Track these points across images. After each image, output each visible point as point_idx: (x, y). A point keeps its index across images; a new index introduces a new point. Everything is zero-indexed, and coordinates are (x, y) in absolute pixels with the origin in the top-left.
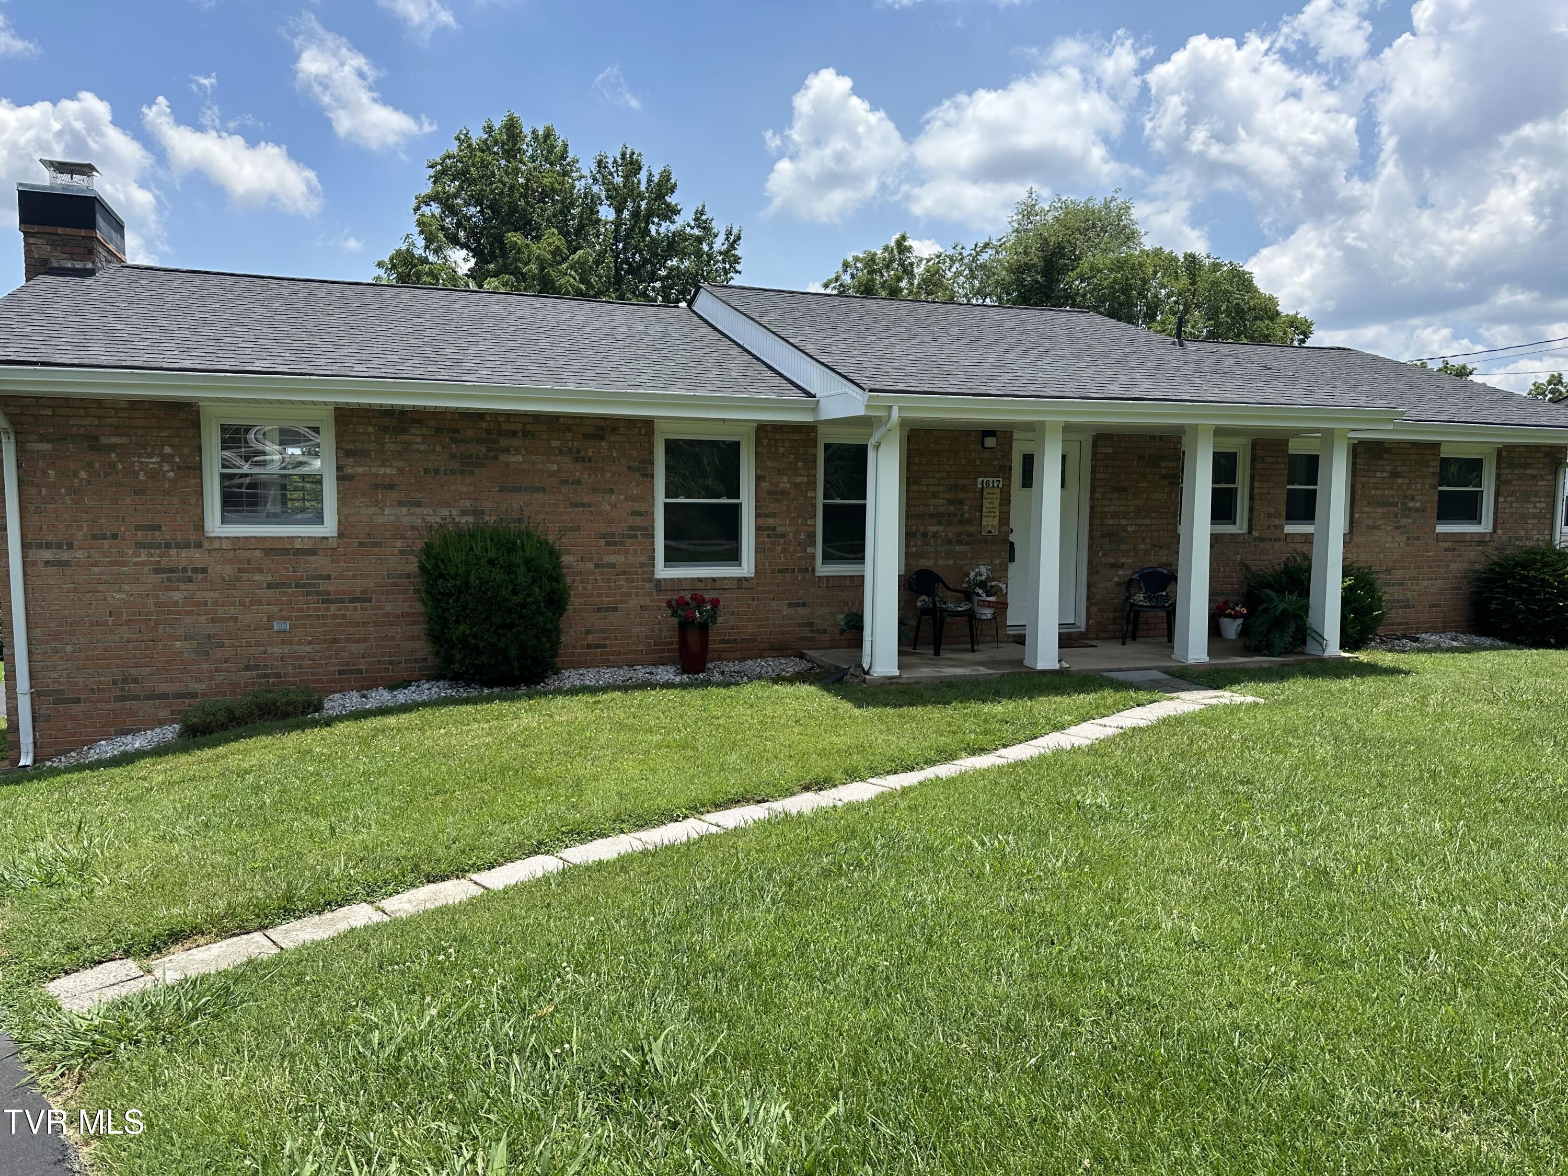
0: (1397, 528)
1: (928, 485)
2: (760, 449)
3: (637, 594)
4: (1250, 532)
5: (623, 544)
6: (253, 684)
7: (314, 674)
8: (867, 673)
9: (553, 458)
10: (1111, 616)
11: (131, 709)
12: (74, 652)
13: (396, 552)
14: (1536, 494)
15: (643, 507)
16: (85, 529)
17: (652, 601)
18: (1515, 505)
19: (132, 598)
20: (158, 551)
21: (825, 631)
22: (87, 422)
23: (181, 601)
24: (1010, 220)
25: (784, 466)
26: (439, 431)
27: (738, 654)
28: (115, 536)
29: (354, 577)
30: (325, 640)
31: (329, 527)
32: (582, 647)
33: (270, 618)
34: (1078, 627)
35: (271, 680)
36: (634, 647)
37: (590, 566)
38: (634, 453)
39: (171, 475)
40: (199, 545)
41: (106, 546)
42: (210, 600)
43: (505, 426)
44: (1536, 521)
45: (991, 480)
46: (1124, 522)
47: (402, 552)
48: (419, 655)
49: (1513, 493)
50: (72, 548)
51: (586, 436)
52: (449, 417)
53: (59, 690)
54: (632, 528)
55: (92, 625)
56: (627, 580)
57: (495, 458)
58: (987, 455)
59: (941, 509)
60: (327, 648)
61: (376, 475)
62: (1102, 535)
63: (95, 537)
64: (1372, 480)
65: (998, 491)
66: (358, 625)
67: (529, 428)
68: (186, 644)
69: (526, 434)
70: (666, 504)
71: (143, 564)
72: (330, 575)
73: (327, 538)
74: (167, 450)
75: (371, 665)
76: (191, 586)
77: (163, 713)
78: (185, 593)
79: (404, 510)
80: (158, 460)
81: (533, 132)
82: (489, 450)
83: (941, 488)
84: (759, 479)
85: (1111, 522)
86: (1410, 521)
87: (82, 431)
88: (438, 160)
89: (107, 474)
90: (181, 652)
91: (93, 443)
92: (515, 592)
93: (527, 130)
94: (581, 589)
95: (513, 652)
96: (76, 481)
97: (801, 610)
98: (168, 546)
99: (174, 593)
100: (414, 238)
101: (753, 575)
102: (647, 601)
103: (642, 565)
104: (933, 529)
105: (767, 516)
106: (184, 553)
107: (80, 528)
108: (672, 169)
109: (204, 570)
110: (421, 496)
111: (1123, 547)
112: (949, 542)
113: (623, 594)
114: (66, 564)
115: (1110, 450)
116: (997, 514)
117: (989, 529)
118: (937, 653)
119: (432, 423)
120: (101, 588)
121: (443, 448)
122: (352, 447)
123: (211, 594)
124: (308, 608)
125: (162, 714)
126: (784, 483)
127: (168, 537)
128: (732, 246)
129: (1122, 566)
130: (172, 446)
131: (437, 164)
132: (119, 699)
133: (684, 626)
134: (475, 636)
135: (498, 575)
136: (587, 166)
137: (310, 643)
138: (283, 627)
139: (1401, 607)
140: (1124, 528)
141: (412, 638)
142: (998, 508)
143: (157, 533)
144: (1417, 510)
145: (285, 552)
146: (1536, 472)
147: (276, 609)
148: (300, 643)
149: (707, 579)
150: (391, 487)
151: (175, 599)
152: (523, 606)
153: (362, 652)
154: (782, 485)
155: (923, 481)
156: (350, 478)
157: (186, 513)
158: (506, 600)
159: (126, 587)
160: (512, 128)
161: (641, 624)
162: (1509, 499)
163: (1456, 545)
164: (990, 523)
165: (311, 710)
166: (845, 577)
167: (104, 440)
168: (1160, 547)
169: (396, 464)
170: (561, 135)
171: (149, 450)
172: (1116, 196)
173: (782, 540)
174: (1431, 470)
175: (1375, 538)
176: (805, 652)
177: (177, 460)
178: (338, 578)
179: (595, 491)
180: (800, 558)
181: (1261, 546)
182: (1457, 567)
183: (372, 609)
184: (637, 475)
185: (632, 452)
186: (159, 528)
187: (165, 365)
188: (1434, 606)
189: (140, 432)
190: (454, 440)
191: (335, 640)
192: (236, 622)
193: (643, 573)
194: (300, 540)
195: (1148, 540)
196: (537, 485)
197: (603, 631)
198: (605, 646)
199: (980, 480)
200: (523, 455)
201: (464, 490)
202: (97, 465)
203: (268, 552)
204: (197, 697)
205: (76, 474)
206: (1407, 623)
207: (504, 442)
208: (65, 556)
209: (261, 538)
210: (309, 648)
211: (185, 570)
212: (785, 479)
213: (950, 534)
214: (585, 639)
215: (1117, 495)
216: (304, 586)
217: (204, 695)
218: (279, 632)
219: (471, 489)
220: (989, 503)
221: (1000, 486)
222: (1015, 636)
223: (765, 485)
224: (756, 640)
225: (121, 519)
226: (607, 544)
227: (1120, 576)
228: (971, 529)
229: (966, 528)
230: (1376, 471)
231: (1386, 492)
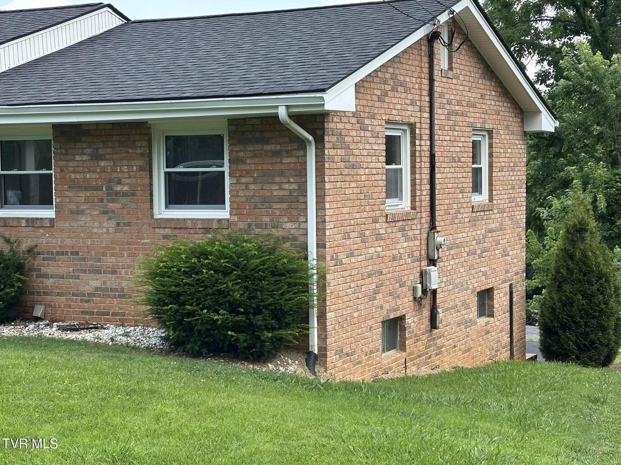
0: (105, 213)
14: (281, 173)
18: (252, 187)
44: (285, 206)
49: (248, 173)
64: (71, 164)
86: (118, 206)
139: (115, 297)
144: (125, 194)
146: (278, 147)
162: (244, 180)
163: (177, 232)
174: (139, 151)
206: (124, 315)
230: (74, 155)
231: (88, 176)
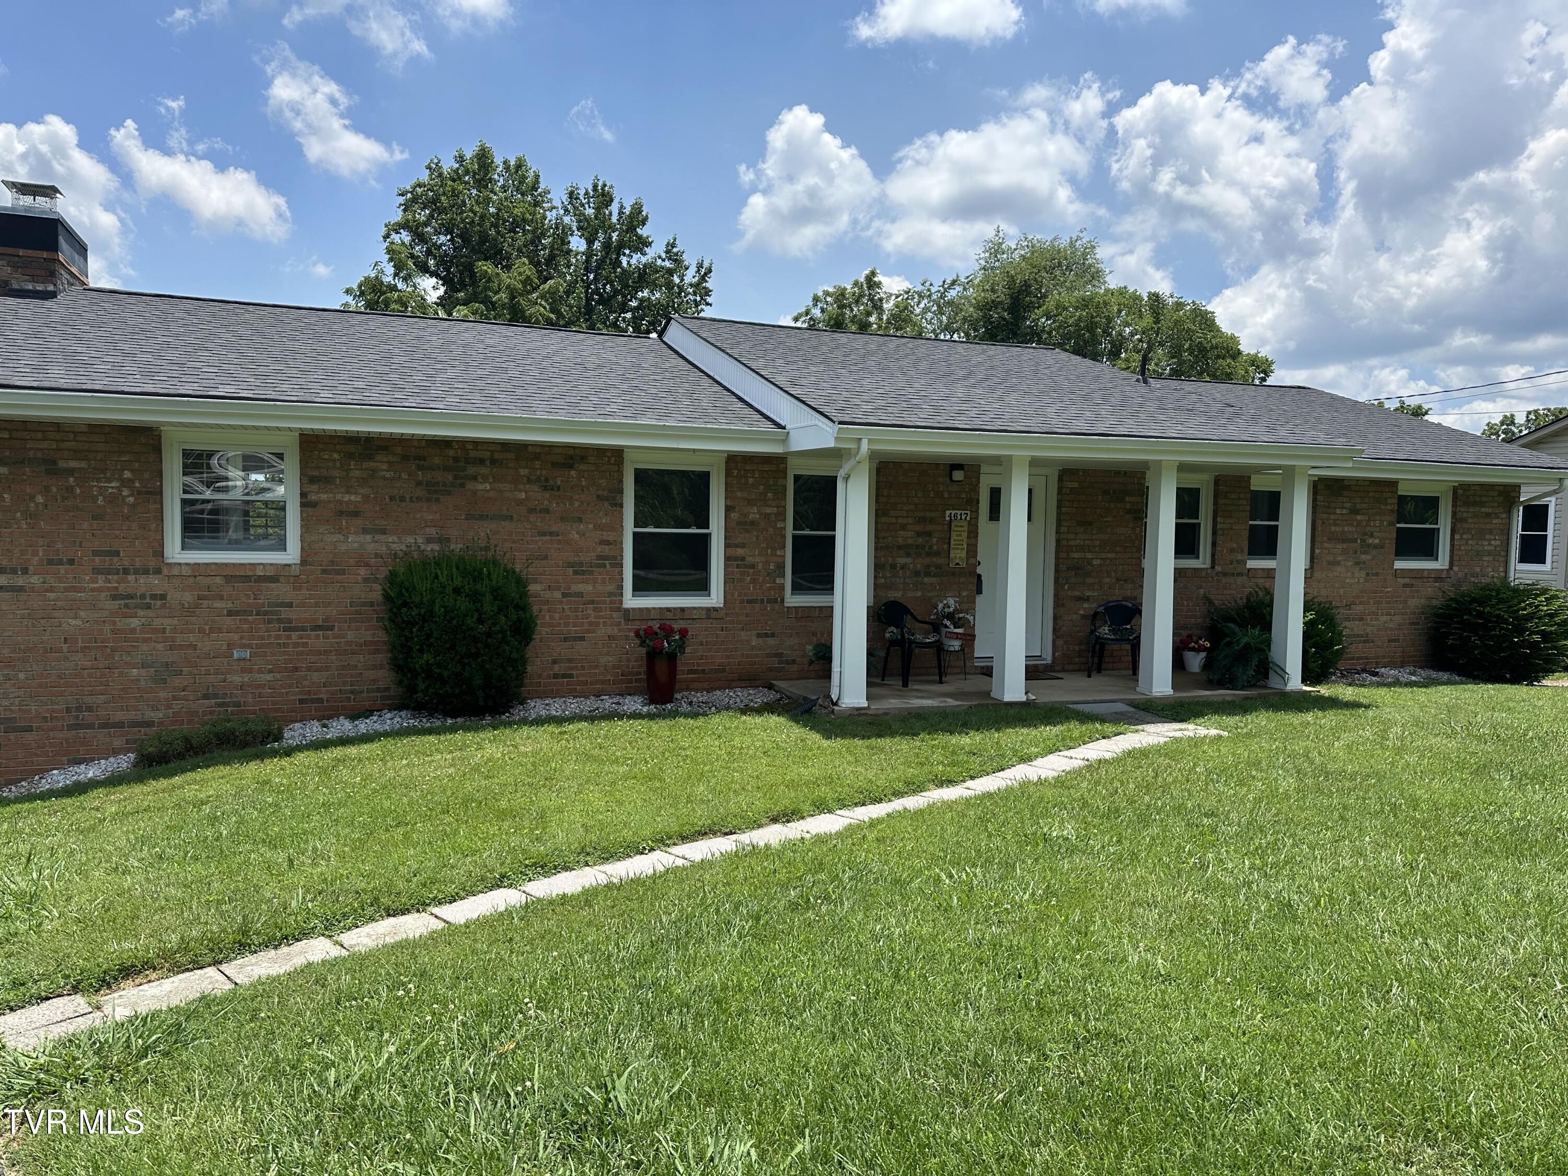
0: (1357, 564)
1: (897, 517)
2: (730, 479)
3: (605, 623)
4: (1213, 567)
5: (591, 573)
6: (211, 713)
7: (274, 703)
8: (836, 704)
9: (521, 486)
10: (1077, 648)
11: (84, 738)
12: (27, 679)
13: (359, 578)
14: (1491, 532)
15: (611, 536)
16: (41, 554)
17: (620, 630)
18: (1470, 542)
19: (87, 625)
20: (116, 577)
21: (794, 662)
22: (44, 445)
23: (138, 628)
24: (977, 257)
25: (753, 497)
26: (405, 458)
27: (706, 685)
28: (71, 562)
29: (317, 605)
30: (286, 668)
31: (291, 554)
32: (549, 677)
33: (230, 646)
34: (1045, 660)
35: (230, 709)
36: (601, 678)
37: (558, 595)
38: (603, 482)
39: (131, 500)
40: (158, 571)
41: (62, 572)
42: (168, 628)
43: (472, 454)
44: (1491, 558)
45: (959, 512)
46: (1089, 556)
47: (366, 580)
48: (381, 685)
49: (1469, 530)
50: (27, 573)
51: (554, 465)
52: (416, 444)
53: (11, 718)
54: (600, 557)
55: (46, 651)
56: (595, 609)
57: (463, 485)
58: (954, 488)
59: (910, 541)
60: (288, 676)
61: (341, 502)
62: (1068, 569)
63: (50, 562)
64: (1332, 517)
65: (966, 524)
66: (319, 653)
67: (496, 456)
68: (143, 672)
69: (493, 462)
70: (635, 535)
71: (99, 590)
72: (292, 603)
73: (289, 565)
74: (127, 474)
75: (333, 694)
76: (150, 613)
77: (118, 743)
78: (143, 620)
79: (368, 538)
80: (118, 484)
81: (505, 162)
82: (456, 477)
83: (910, 520)
84: (728, 509)
85: (1076, 555)
86: (1369, 557)
87: (39, 455)
88: (409, 188)
89: (64, 498)
90: (138, 680)
91: (51, 467)
92: (480, 621)
93: (498, 160)
94: (547, 618)
95: (478, 681)
96: (32, 505)
97: (771, 641)
98: (126, 572)
99: (131, 620)
100: (383, 265)
101: (722, 606)
102: (615, 631)
103: (610, 594)
104: (902, 561)
105: (737, 546)
106: (142, 580)
107: (35, 553)
108: (644, 202)
109: (163, 597)
110: (386, 523)
111: (1089, 580)
112: (917, 574)
113: (591, 624)
114: (21, 589)
115: (1076, 485)
116: (965, 546)
117: (957, 561)
118: (905, 685)
119: (399, 450)
120: (56, 614)
121: (409, 475)
122: (316, 473)
123: (170, 621)
124: (269, 636)
125: (116, 743)
126: (754, 513)
127: (126, 563)
128: (703, 279)
129: (1087, 599)
130: (132, 471)
131: (407, 192)
132: (71, 727)
133: (653, 656)
134: (439, 665)
135: (463, 604)
136: (558, 197)
137: (270, 671)
138: (243, 655)
139: (1360, 642)
140: (1089, 562)
141: (374, 667)
142: (965, 540)
143: (115, 559)
144: (1376, 547)
145: (247, 579)
146: (1490, 510)
147: (236, 637)
148: (260, 671)
149: (675, 609)
150: (356, 514)
151: (133, 626)
152: (489, 635)
153: (324, 680)
154: (751, 516)
155: (892, 513)
156: (314, 505)
157: (145, 538)
158: (472, 629)
159: (82, 614)
160: (483, 157)
161: (608, 654)
162: (1465, 536)
163: (1413, 581)
164: (958, 556)
165: (270, 739)
166: (815, 607)
167: (62, 464)
168: (1125, 581)
169: (361, 491)
170: (533, 166)
171: (108, 475)
172: (1081, 235)
173: (751, 571)
174: (1389, 507)
175: (1335, 574)
176: (774, 682)
177: (137, 485)
178: (302, 605)
179: (563, 519)
180: (770, 589)
181: (1224, 580)
182: (1415, 603)
183: (334, 638)
184: (606, 504)
185: (601, 481)
186: (117, 553)
187: (127, 389)
188: (1393, 641)
189: (100, 456)
190: (420, 468)
191: (296, 669)
192: (195, 649)
193: (611, 602)
194: (261, 567)
195: (1113, 574)
196: (505, 513)
197: (570, 661)
198: (571, 676)
199: (948, 513)
200: (490, 483)
201: (430, 517)
202: (54, 489)
203: (229, 579)
204: (154, 726)
205: (32, 498)
206: (1367, 658)
207: (471, 470)
208: (20, 581)
209: (222, 564)
210: (269, 677)
211: (143, 596)
212: (755, 509)
213: (919, 566)
214: (552, 669)
215: (1082, 530)
216: (266, 613)
217: (161, 723)
218: (239, 660)
219: (438, 516)
220: (957, 535)
221: (968, 518)
222: (982, 668)
223: (734, 515)
224: (724, 670)
225: (78, 544)
226: (575, 573)
227: (1085, 609)
228: (939, 561)
229: (934, 559)
230: (1335, 508)
231: (1346, 529)
